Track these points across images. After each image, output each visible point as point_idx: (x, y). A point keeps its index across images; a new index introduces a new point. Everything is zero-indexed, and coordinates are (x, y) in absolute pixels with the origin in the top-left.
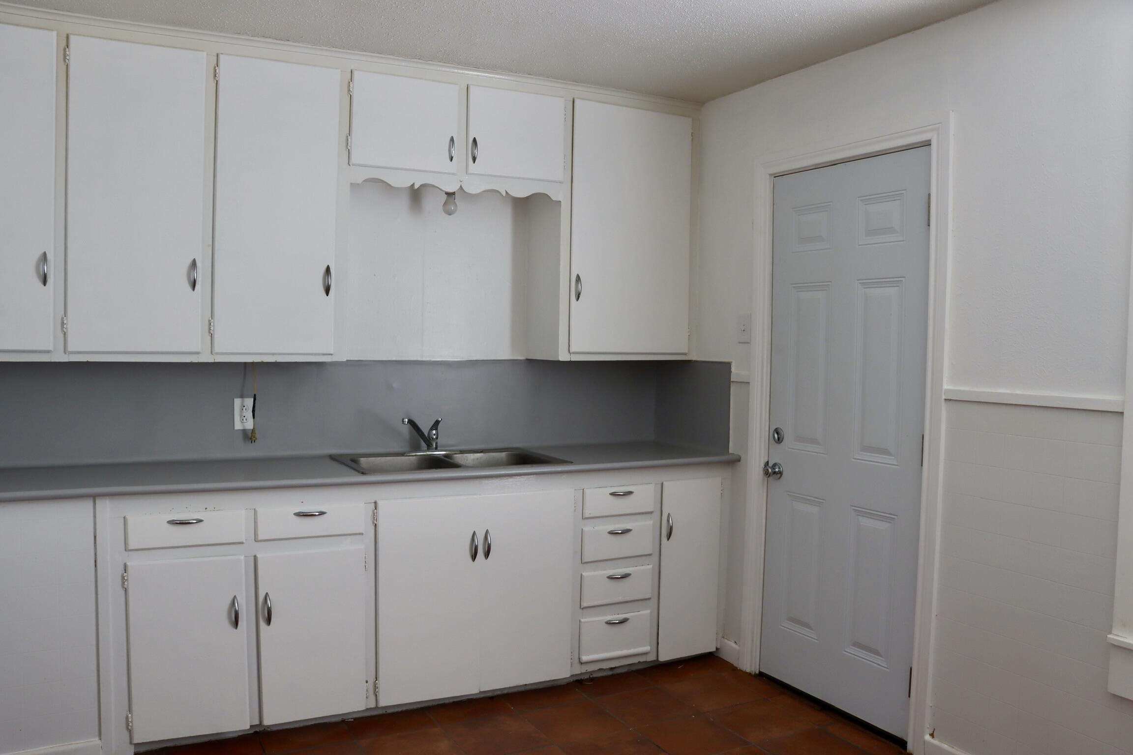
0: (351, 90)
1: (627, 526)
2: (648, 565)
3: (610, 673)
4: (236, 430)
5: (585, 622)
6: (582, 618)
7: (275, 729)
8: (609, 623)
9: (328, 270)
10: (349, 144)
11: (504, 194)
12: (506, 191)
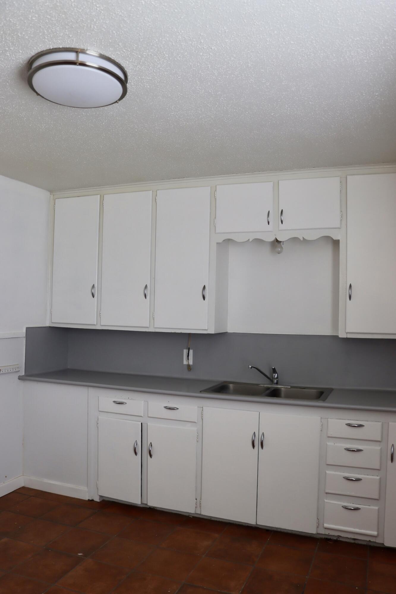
0: (215, 195)
1: (360, 447)
2: (378, 476)
3: (353, 541)
4: (184, 364)
5: (327, 502)
6: (326, 499)
7: (158, 509)
8: (346, 508)
9: (204, 287)
10: (215, 223)
11: (302, 239)
12: (303, 237)
